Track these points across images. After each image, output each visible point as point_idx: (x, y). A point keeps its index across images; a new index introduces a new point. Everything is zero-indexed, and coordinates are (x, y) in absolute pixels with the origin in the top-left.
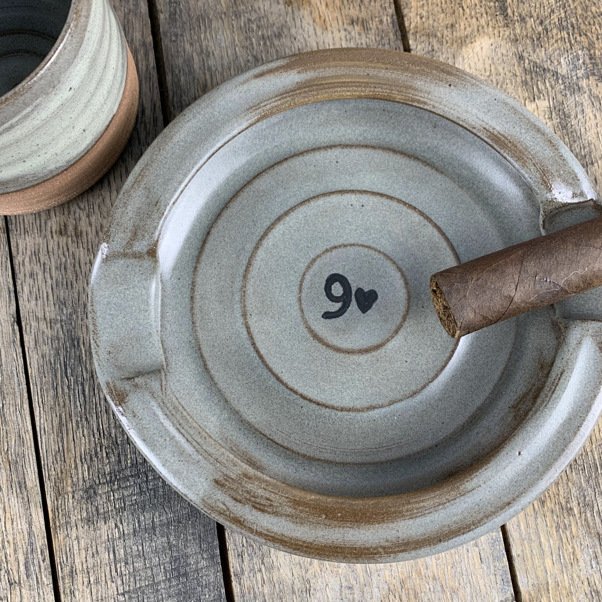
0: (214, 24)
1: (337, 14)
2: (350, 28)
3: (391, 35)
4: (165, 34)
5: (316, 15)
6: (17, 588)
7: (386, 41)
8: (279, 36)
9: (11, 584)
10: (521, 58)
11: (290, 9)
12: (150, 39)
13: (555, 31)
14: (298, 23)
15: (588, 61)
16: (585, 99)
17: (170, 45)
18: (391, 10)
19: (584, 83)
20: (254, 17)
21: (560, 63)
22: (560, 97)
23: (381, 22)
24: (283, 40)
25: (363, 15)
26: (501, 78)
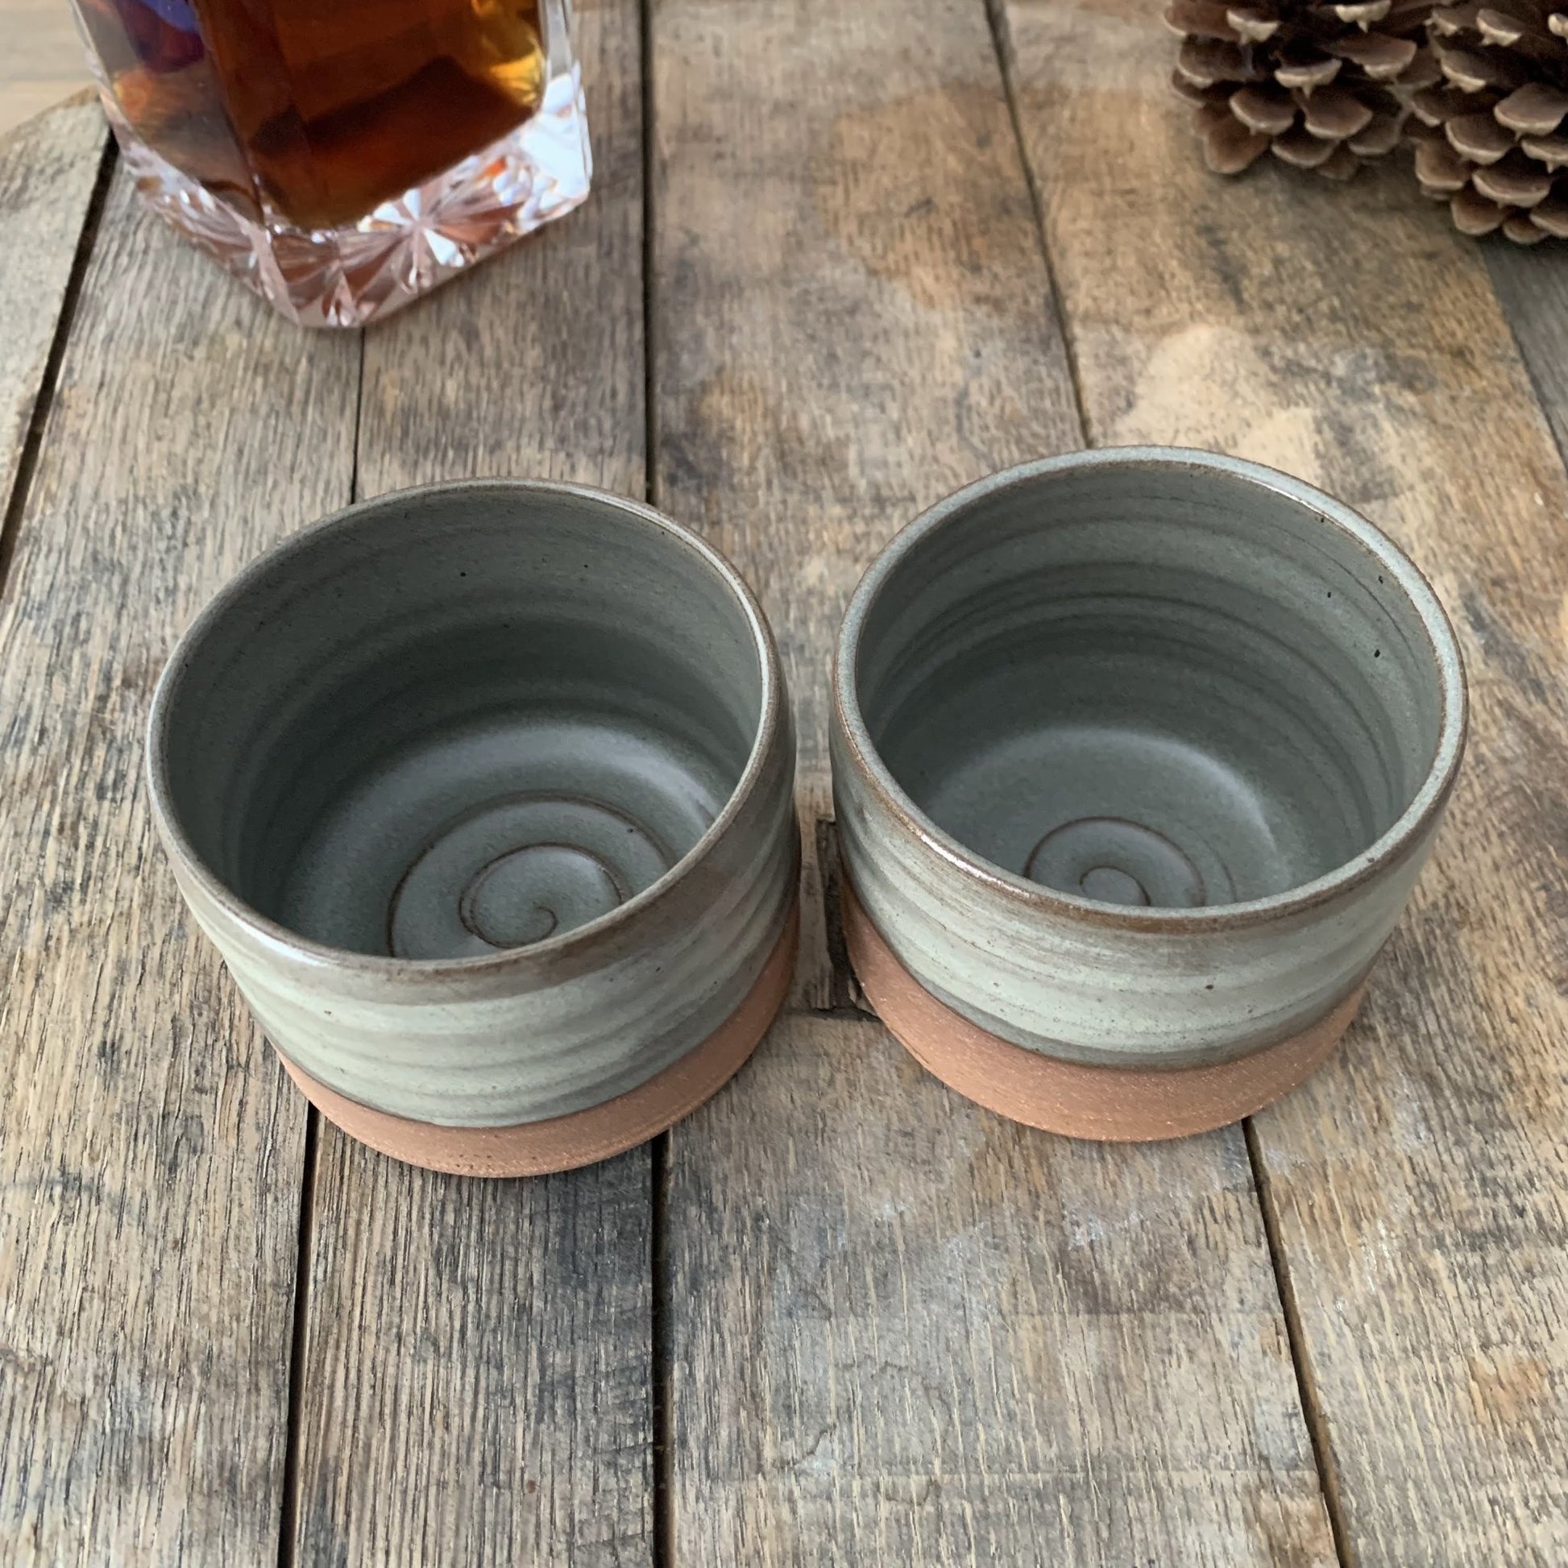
0: (748, 293)
1: (952, 289)
2: (974, 308)
3: (1042, 320)
4: (665, 301)
5: (918, 288)
6: (241, 1075)
7: (1033, 327)
8: (853, 311)
9: (230, 1068)
10: (1266, 353)
11: (874, 282)
12: (638, 306)
13: (1324, 323)
14: (886, 297)
15: (1382, 361)
16: (1378, 409)
17: (671, 316)
18: (1045, 289)
19: (1377, 389)
20: (814, 286)
21: (1332, 363)
22: (1335, 405)
23: (1026, 302)
24: (859, 318)
25: (998, 291)
26: (1229, 378)
